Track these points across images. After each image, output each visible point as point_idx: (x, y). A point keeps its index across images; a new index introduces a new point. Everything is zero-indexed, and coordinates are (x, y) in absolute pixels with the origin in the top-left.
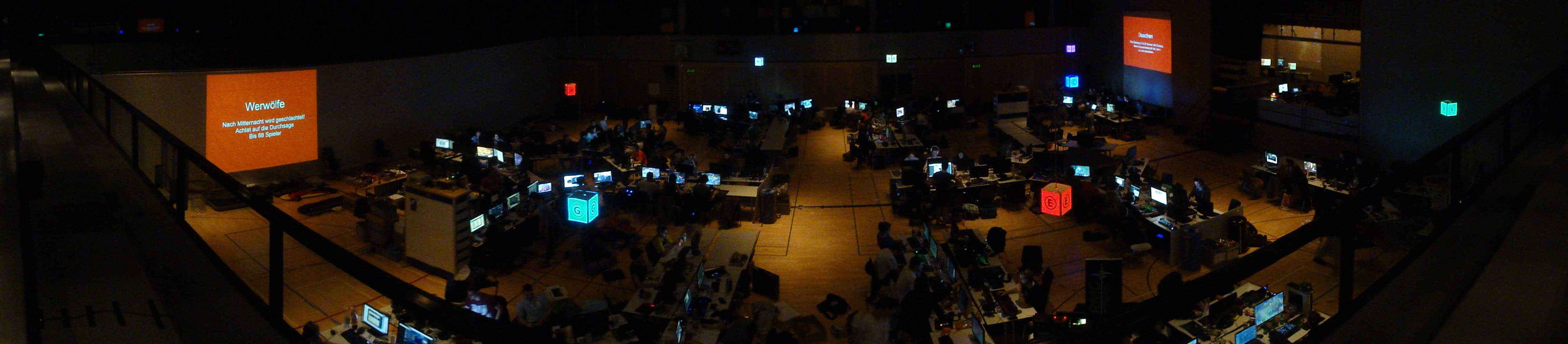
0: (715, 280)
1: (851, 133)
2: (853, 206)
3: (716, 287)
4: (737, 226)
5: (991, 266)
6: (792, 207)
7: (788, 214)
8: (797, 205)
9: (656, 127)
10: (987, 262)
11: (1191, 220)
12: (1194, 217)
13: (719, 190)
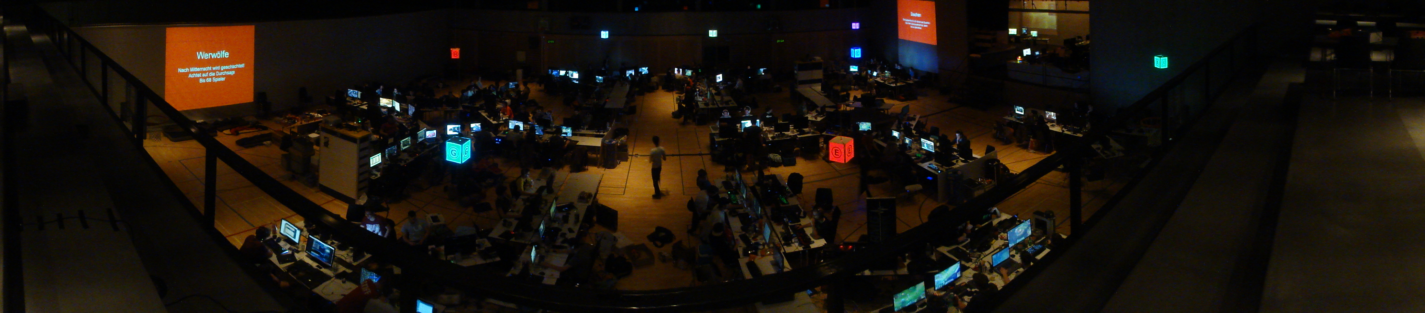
0: (565, 214)
1: (680, 95)
2: (679, 155)
3: (566, 219)
4: (585, 170)
5: (790, 204)
6: (630, 155)
7: (626, 160)
8: (634, 154)
9: (522, 88)
10: (787, 201)
11: (954, 164)
12: (957, 161)
13: (570, 140)
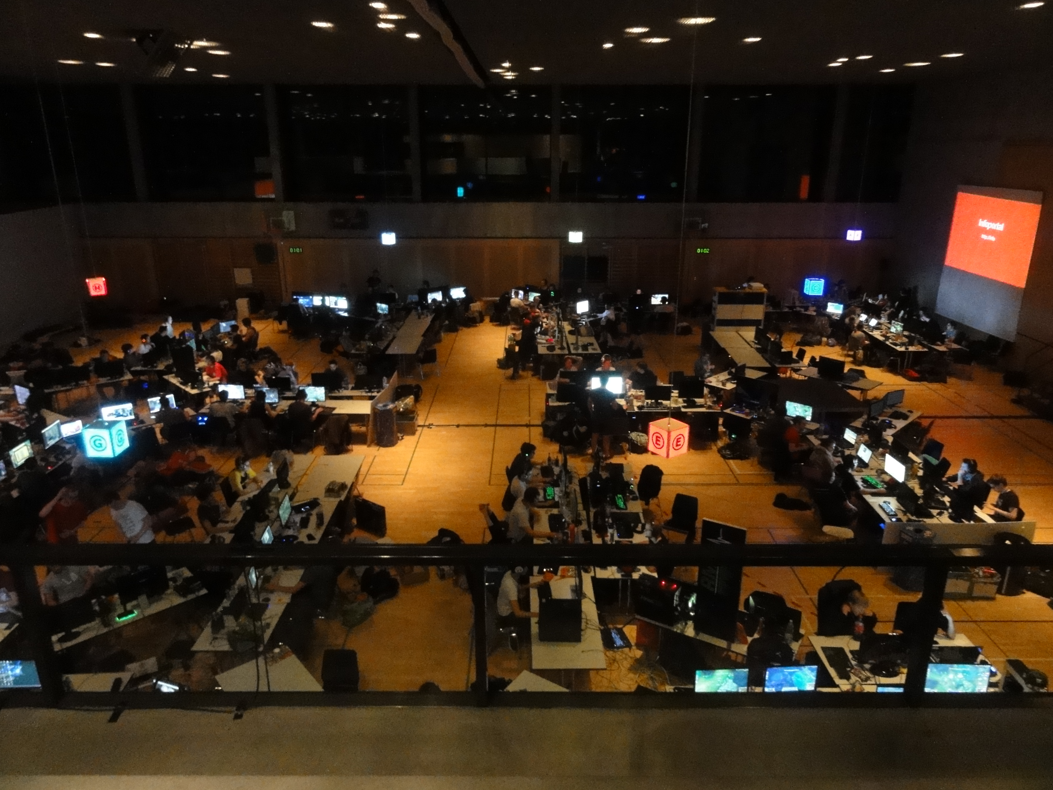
0: (304, 515)
3: (305, 523)
4: (346, 451)
6: (419, 426)
7: (413, 433)
8: (427, 424)
13: (324, 407)
